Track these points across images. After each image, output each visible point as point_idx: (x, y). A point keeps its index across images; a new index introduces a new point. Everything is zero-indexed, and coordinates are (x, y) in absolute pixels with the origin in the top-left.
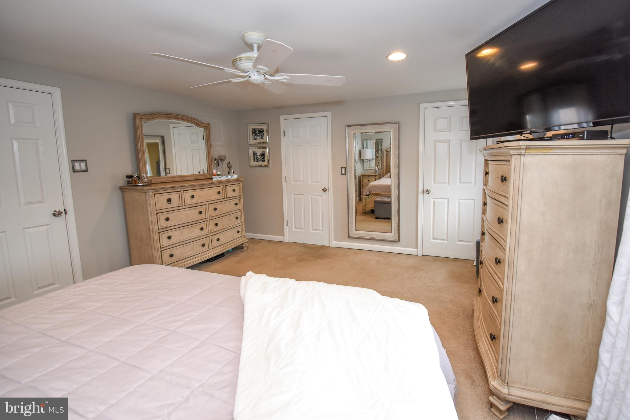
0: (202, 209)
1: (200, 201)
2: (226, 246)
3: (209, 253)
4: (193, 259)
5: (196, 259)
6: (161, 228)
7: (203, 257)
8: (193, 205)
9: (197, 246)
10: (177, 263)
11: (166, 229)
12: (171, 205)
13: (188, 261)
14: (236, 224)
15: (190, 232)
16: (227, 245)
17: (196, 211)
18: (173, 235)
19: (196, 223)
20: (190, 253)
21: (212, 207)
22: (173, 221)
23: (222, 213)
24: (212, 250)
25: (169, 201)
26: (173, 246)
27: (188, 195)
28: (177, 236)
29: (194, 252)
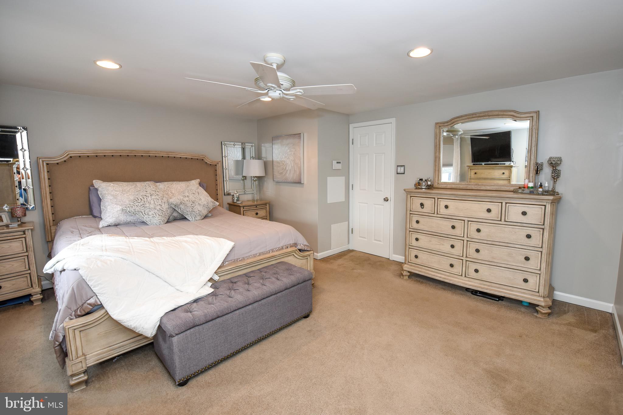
0: (456, 223)
1: (456, 213)
2: (489, 286)
3: (459, 279)
4: (437, 273)
5: (439, 275)
6: (412, 228)
7: (449, 278)
8: (446, 217)
9: (444, 263)
10: (421, 267)
11: (416, 231)
12: (424, 210)
13: (432, 271)
14: (524, 266)
15: (439, 244)
16: (492, 286)
17: (449, 224)
18: (421, 239)
19: (447, 237)
20: (436, 266)
21: (474, 226)
22: (424, 225)
23: (491, 240)
24: (463, 277)
25: (422, 206)
26: (419, 249)
27: (443, 203)
28: (424, 241)
29: (440, 267)
